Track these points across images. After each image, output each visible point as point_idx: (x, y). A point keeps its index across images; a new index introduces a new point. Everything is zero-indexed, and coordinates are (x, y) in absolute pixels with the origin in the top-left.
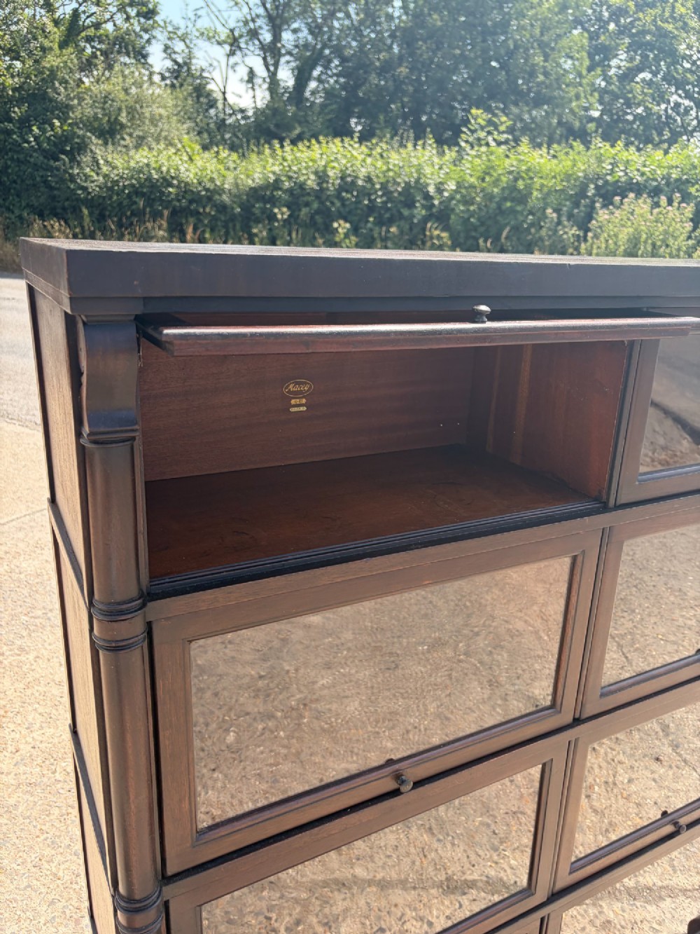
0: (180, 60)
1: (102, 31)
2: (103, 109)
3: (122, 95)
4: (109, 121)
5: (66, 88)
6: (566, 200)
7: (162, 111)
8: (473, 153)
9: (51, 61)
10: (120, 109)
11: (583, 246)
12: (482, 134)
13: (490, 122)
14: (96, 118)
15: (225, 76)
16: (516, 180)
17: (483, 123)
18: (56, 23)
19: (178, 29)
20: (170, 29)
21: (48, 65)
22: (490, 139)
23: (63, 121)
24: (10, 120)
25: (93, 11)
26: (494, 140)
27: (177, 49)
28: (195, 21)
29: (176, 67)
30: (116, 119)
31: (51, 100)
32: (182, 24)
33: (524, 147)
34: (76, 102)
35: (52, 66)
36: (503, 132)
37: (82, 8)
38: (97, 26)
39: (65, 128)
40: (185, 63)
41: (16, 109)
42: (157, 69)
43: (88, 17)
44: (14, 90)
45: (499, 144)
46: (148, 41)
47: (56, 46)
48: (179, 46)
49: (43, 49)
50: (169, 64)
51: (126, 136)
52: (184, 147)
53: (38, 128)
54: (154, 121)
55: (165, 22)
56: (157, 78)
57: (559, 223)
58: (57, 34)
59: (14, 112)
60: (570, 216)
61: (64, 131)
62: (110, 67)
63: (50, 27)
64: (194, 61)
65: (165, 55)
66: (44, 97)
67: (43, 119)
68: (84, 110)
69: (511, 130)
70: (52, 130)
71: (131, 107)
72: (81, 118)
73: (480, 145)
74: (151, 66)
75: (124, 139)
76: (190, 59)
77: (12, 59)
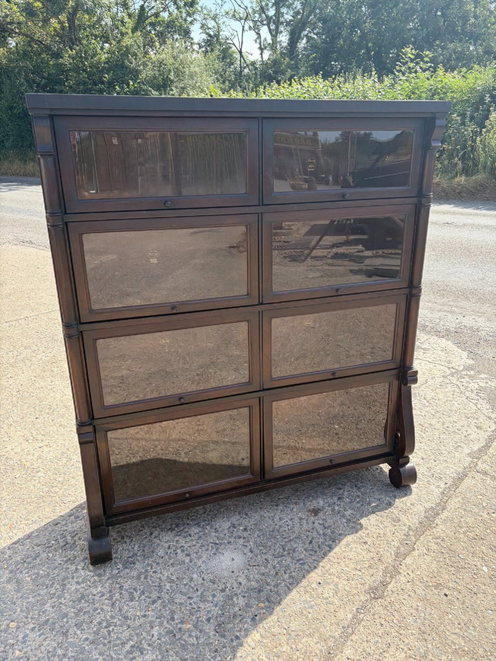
0: (212, 33)
1: (160, 19)
2: (159, 71)
3: (172, 61)
4: (163, 79)
5: (136, 59)
6: (469, 107)
7: (197, 69)
8: (404, 78)
9: (127, 41)
10: (170, 70)
11: (478, 139)
12: (411, 65)
13: (418, 56)
14: (155, 78)
15: (241, 41)
16: (433, 95)
17: (412, 57)
18: (130, 16)
19: (211, 11)
20: (205, 12)
21: (125, 44)
22: (418, 68)
23: (135, 81)
24: (102, 83)
25: (153, 5)
26: (421, 68)
27: (210, 26)
28: (222, 5)
29: (209, 38)
30: (167, 77)
31: (127, 68)
32: (213, 8)
33: (441, 72)
34: (142, 67)
35: (127, 45)
36: (427, 62)
37: (146, 4)
38: (157, 15)
39: (136, 85)
40: (215, 35)
41: (106, 76)
42: (196, 40)
43: (150, 10)
44: (105, 63)
45: (424, 71)
46: (191, 23)
47: (130, 31)
48: (211, 24)
49: (122, 34)
50: (204, 36)
51: (174, 89)
52: (210, 92)
53: (119, 87)
54: (191, 76)
55: (202, 8)
56: (196, 47)
57: (463, 124)
58: (130, 23)
59: (105, 77)
60: (472, 118)
61: (135, 87)
62: (164, 42)
63: (126, 19)
64: (221, 33)
65: (201, 31)
66: (123, 66)
67: (122, 81)
68: (146, 73)
69: (432, 60)
70: (128, 87)
71: (177, 69)
72: (145, 79)
73: (410, 73)
74: (192, 39)
75: (172, 90)
76: (218, 32)
77: (104, 42)
